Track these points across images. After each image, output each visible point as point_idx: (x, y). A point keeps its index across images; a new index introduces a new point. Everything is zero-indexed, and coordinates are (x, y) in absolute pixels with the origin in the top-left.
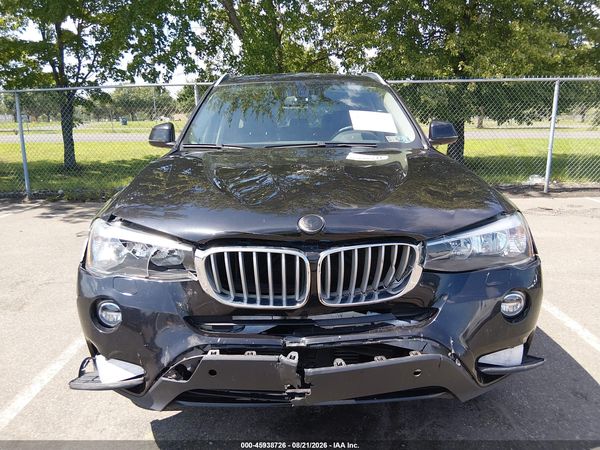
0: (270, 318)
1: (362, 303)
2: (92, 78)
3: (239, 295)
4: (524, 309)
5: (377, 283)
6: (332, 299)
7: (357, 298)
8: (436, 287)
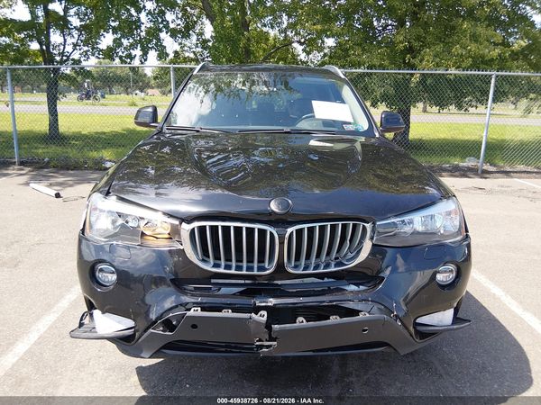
0: (243, 282)
1: (321, 271)
2: (76, 56)
3: (218, 262)
4: (455, 280)
5: (334, 255)
6: (296, 267)
7: (317, 267)
8: (383, 259)
